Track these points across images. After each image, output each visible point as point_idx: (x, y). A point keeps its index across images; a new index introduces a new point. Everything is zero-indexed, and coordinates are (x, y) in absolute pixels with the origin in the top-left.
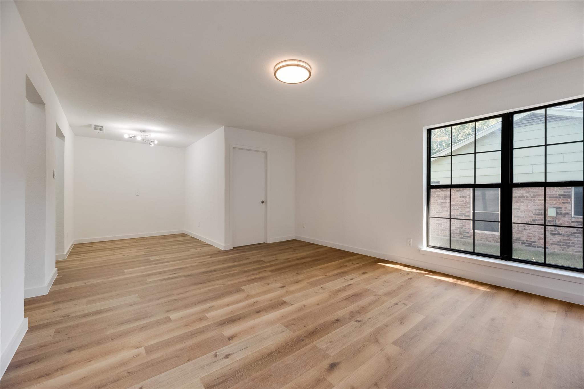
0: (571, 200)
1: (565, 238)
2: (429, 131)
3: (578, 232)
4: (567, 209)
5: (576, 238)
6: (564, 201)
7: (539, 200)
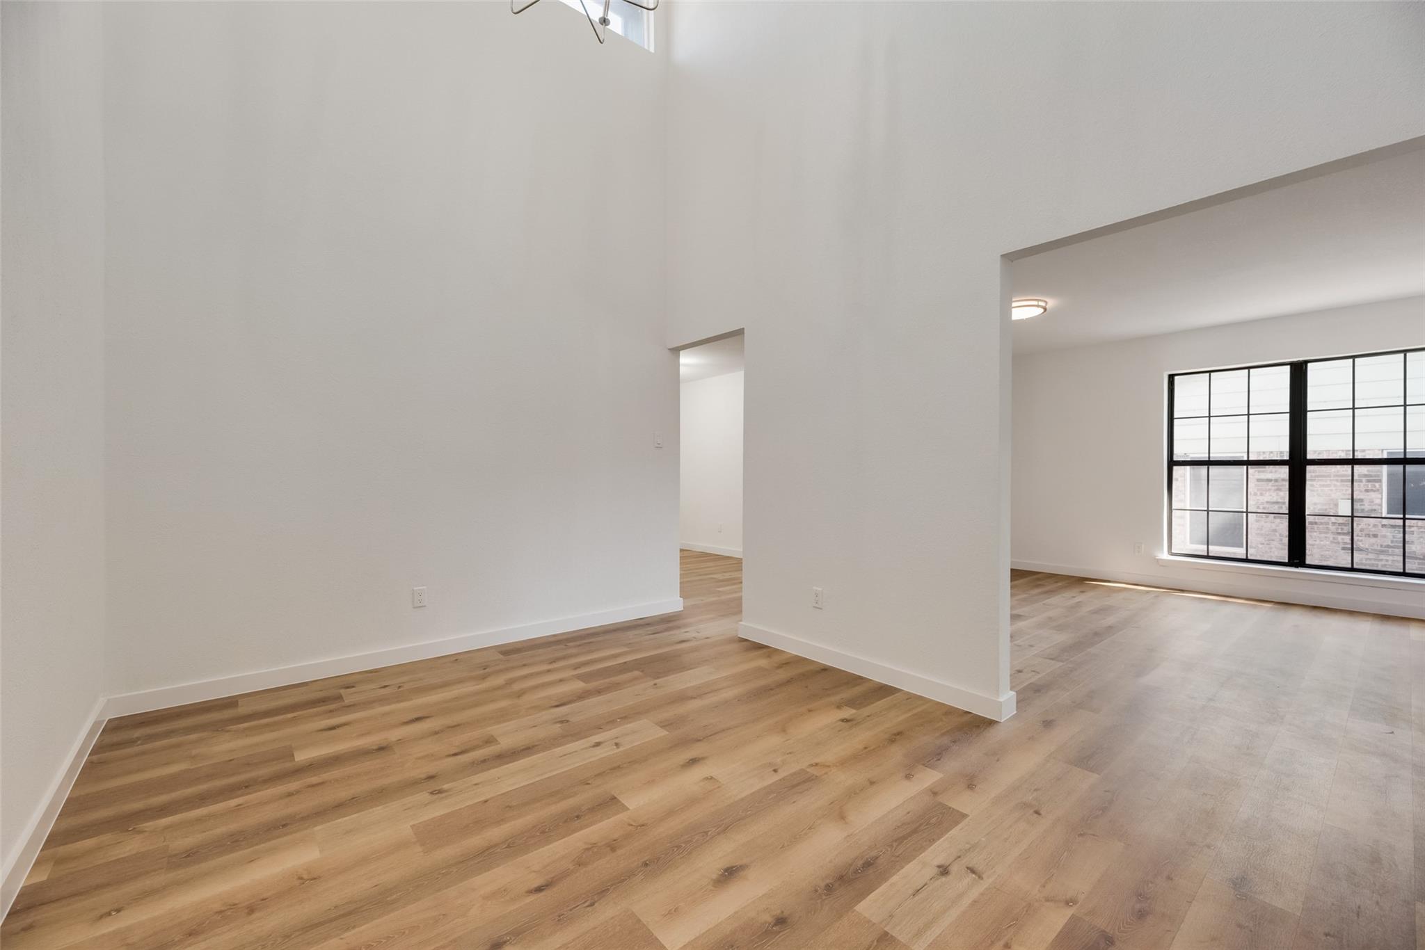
0: (1381, 486)
1: (1371, 556)
2: (1171, 378)
3: (1393, 545)
4: (1373, 502)
5: (1390, 555)
6: (1368, 487)
7: (1321, 486)
